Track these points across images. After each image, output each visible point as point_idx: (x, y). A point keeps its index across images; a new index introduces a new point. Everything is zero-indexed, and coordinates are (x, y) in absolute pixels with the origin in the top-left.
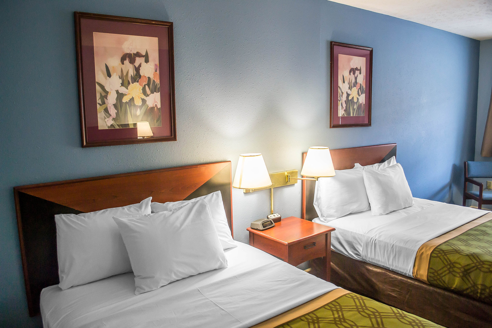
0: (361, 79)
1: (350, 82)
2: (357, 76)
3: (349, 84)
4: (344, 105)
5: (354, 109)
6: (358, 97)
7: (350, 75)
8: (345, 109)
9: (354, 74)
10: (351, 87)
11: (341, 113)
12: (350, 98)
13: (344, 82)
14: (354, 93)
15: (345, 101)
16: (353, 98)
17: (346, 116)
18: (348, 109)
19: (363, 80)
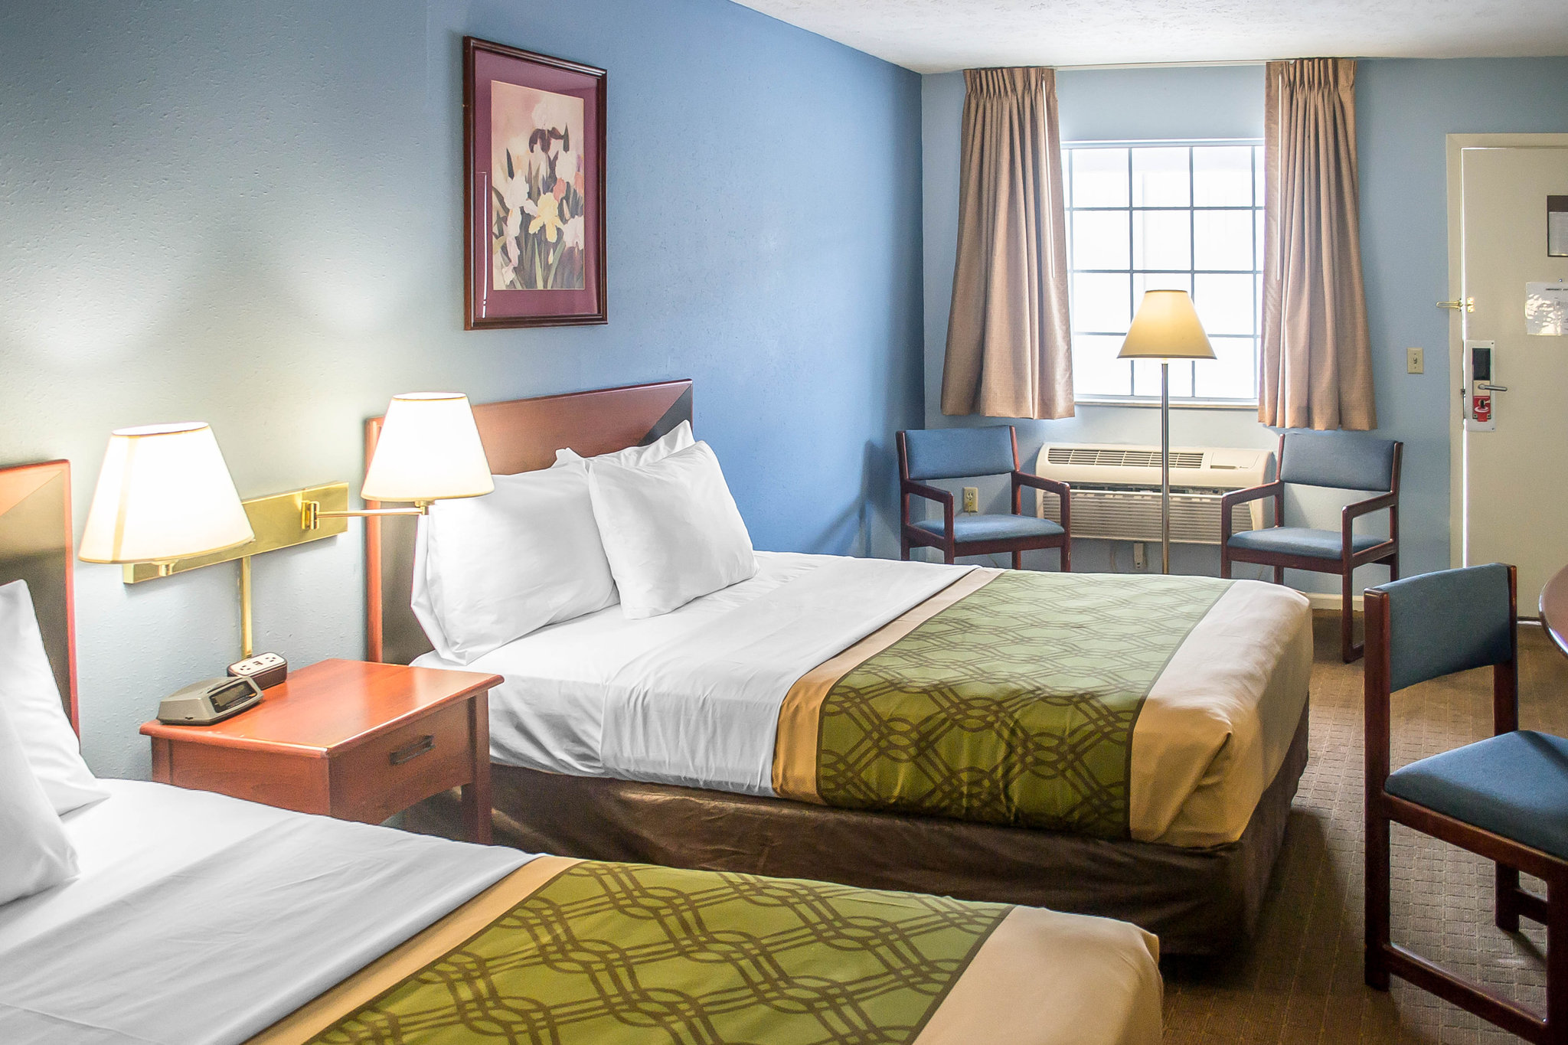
0: (570, 167)
1: (534, 174)
2: (556, 157)
3: (529, 181)
4: (514, 252)
5: (547, 267)
6: (560, 225)
7: (532, 151)
8: (516, 266)
9: (546, 148)
10: (535, 190)
11: (503, 277)
12: (534, 228)
13: (511, 175)
14: (546, 211)
15: (516, 237)
16: (543, 228)
17: (519, 287)
18: (527, 265)
19: (575, 169)
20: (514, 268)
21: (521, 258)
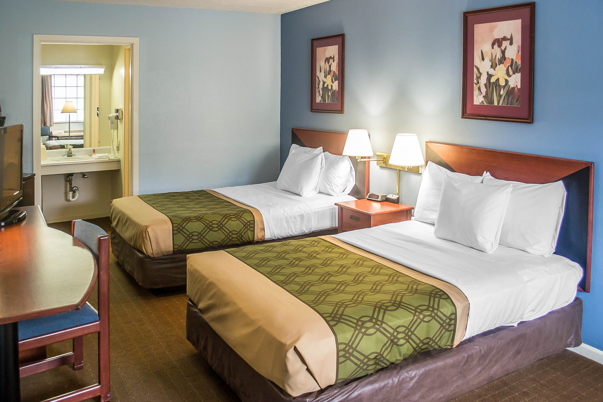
20: (484, 96)
21: (487, 92)
